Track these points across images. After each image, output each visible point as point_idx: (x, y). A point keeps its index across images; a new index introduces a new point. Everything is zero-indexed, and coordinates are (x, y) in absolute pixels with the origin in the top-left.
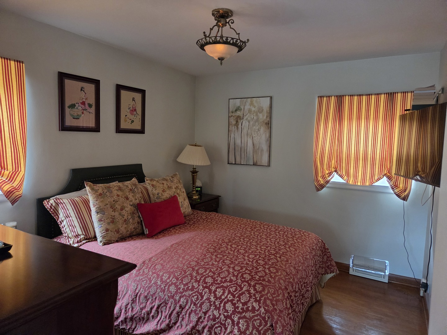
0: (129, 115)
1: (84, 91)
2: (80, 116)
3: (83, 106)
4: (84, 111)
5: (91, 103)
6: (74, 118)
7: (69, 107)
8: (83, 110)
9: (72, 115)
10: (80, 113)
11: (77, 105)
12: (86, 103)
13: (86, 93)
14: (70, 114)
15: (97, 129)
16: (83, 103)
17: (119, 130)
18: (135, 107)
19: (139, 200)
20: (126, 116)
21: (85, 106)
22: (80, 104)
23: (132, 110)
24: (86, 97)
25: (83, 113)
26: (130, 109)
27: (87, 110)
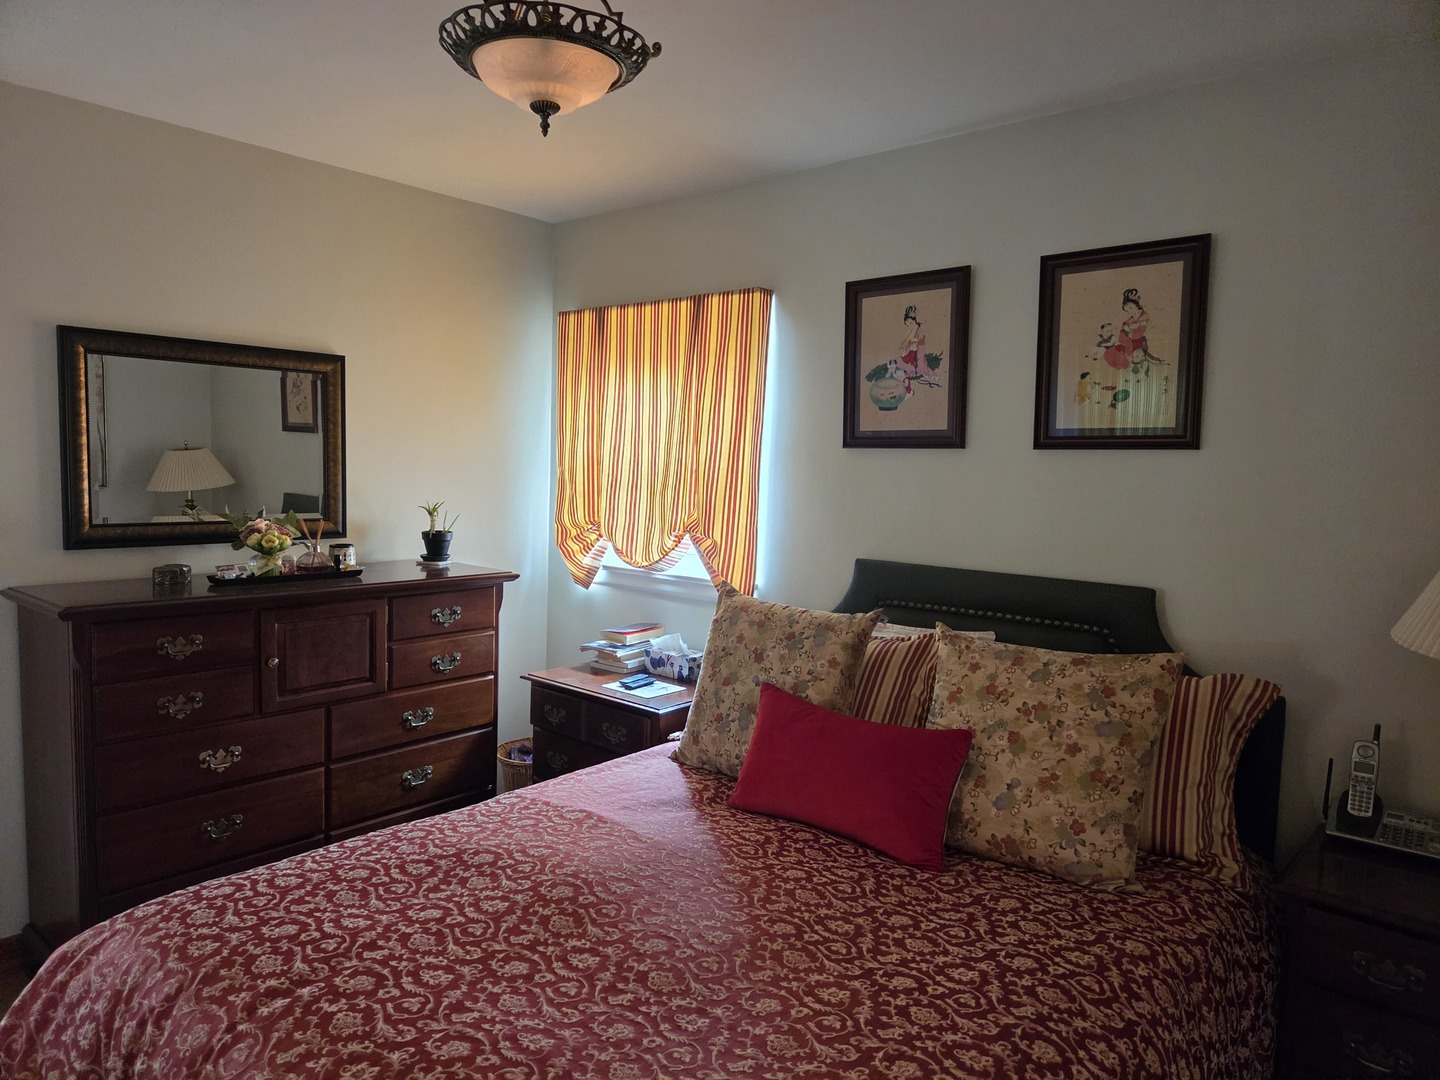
0: (1101, 371)
1: (914, 319)
2: (901, 398)
3: (910, 367)
4: (912, 381)
5: (936, 352)
6: (881, 409)
7: (870, 378)
8: (910, 379)
9: (876, 401)
10: (899, 391)
11: (892, 368)
12: (921, 357)
13: (919, 324)
14: (872, 397)
15: (955, 437)
16: (912, 358)
17: (1046, 437)
18: (1141, 329)
19: (796, 677)
20: (1084, 376)
21: (916, 367)
22: (901, 363)
23: (1119, 348)
24: (921, 337)
25: (908, 389)
26: (1109, 344)
27: (922, 376)
